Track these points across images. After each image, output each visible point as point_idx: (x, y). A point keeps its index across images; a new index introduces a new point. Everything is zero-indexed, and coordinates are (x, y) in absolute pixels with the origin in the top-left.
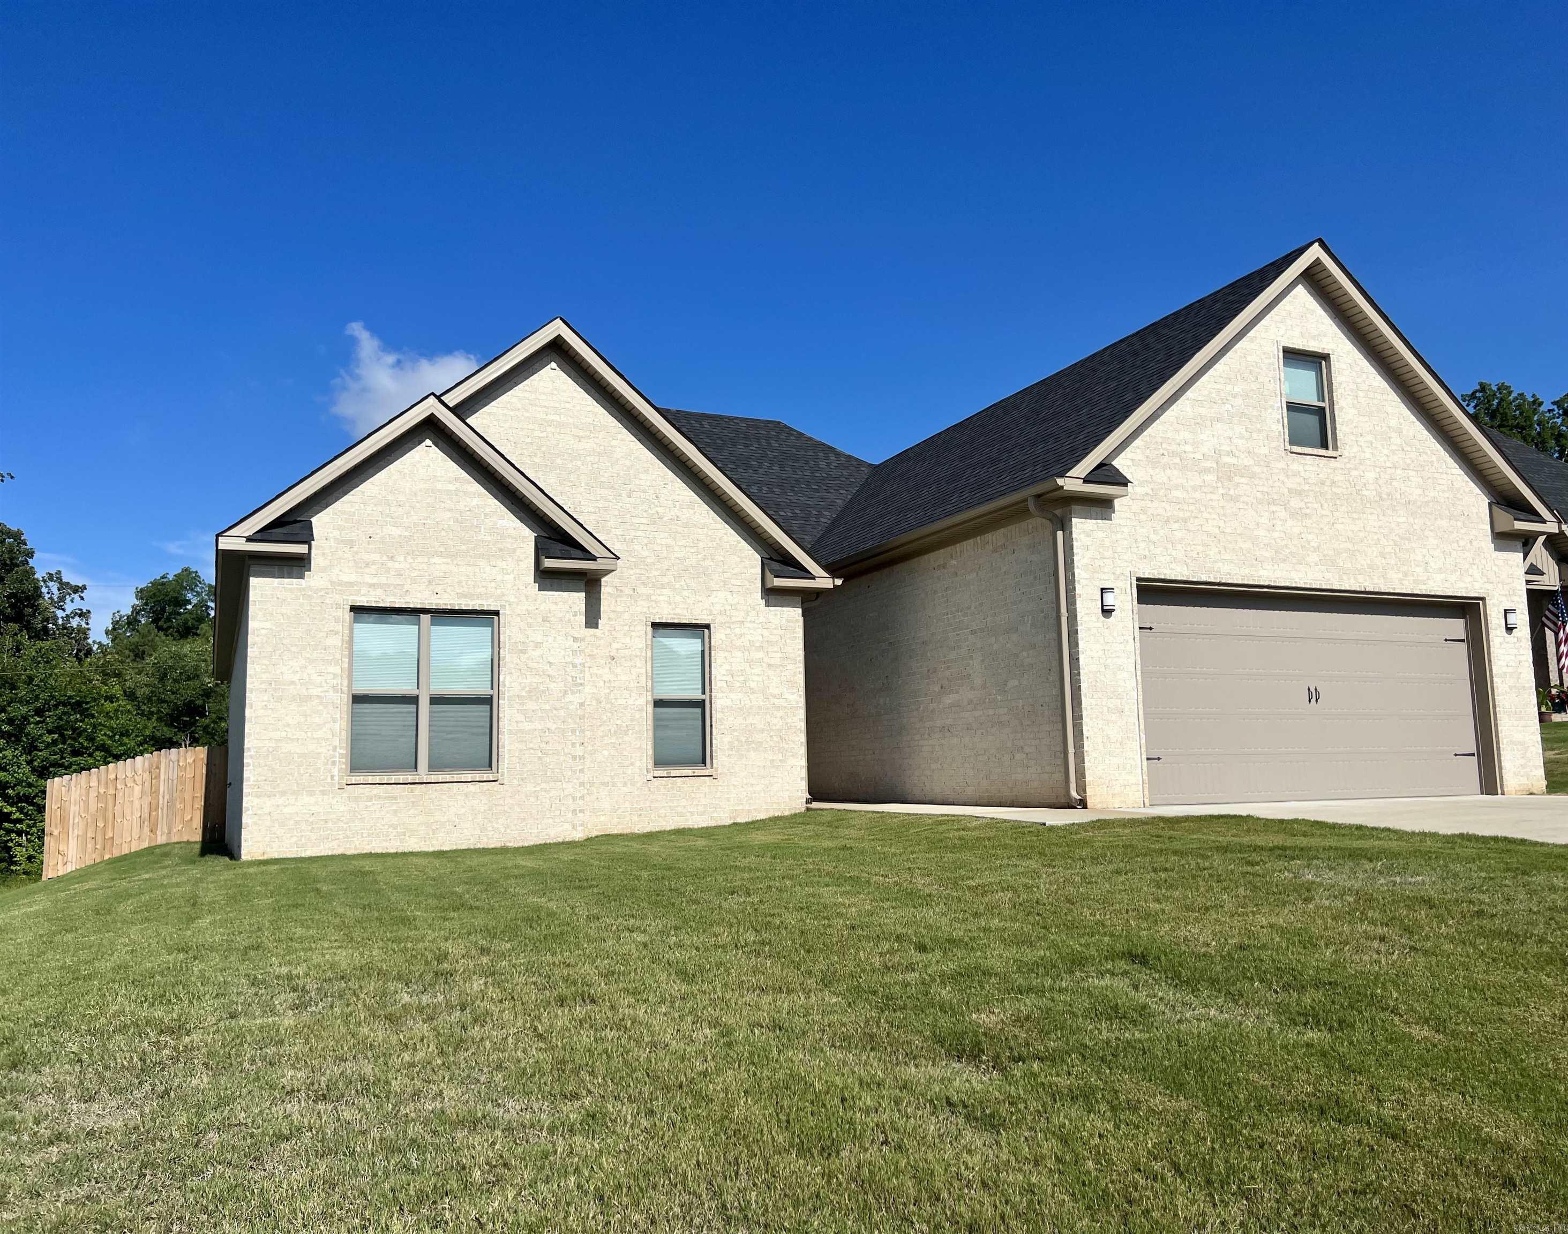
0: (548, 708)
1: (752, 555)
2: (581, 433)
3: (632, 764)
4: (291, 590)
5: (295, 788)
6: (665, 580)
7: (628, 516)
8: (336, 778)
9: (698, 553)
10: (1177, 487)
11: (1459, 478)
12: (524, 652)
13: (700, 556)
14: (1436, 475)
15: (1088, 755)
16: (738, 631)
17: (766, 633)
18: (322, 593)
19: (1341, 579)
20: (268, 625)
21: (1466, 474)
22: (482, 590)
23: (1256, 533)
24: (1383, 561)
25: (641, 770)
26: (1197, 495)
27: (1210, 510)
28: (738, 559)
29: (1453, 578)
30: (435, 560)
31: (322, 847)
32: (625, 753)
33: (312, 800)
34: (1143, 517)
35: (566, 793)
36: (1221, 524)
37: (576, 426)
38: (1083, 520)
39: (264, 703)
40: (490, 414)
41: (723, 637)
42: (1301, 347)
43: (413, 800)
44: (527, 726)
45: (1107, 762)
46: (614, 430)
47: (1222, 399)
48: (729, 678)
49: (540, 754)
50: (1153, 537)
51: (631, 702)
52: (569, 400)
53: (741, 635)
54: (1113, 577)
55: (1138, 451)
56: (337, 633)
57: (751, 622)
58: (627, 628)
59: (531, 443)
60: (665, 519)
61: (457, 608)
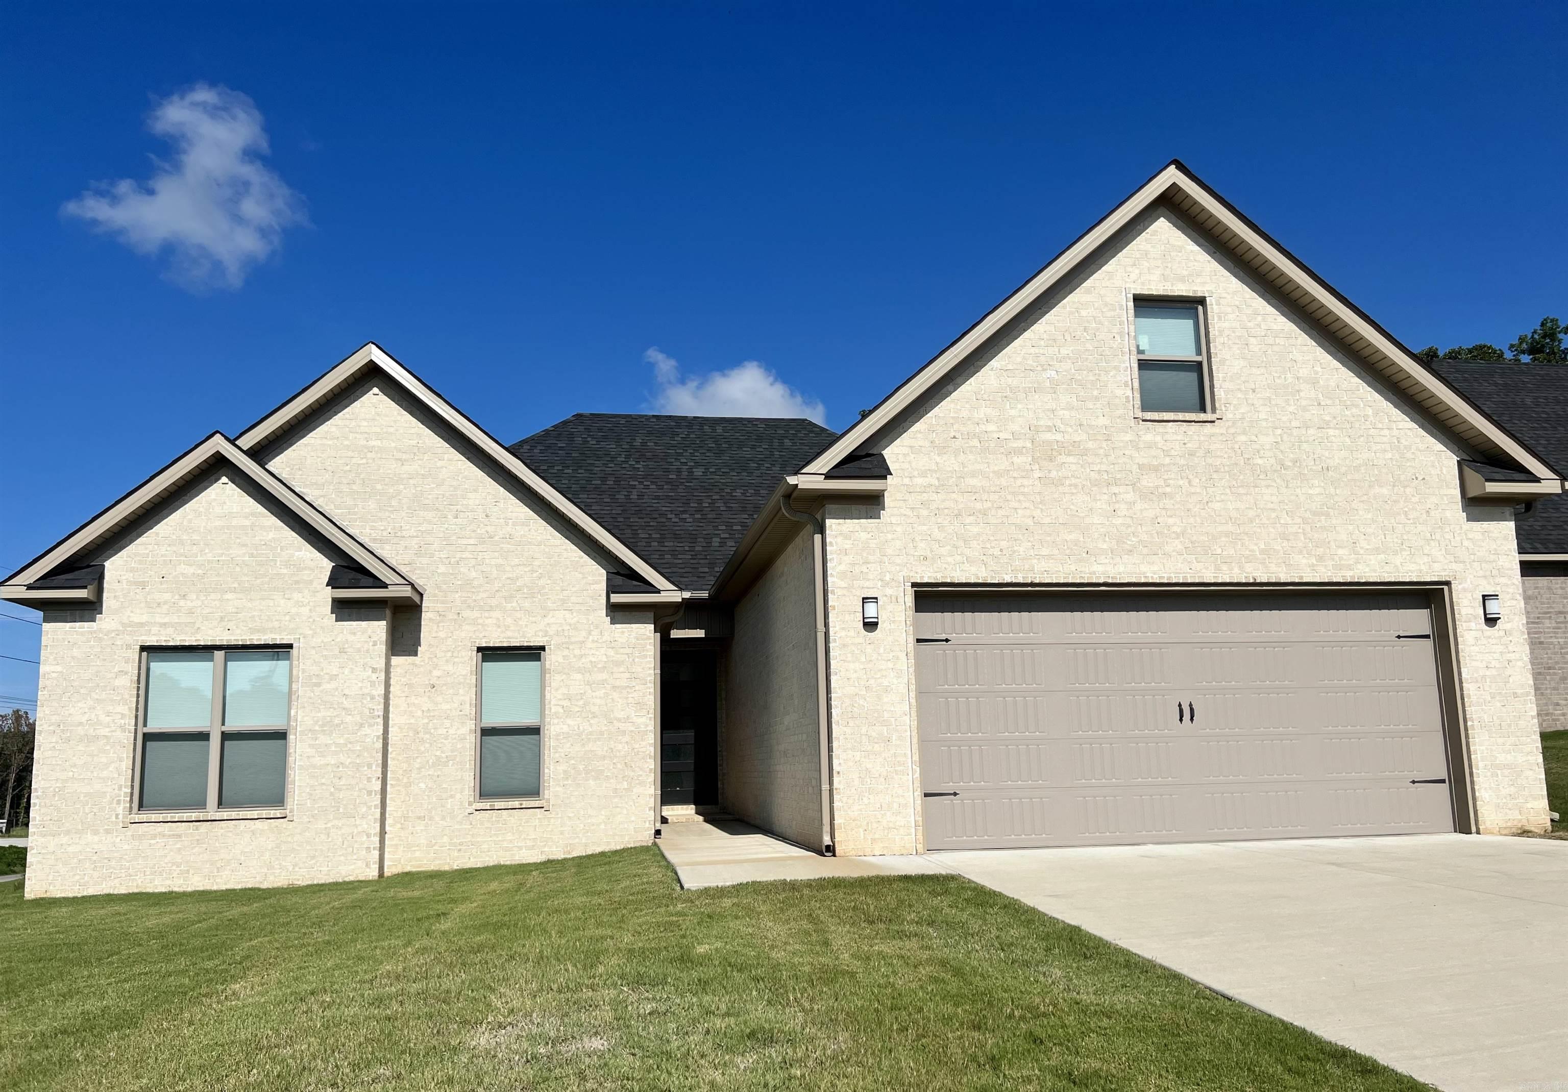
0: (342, 741)
1: (597, 569)
2: (404, 456)
3: (452, 796)
4: (82, 634)
5: (80, 828)
6: (494, 602)
7: (454, 538)
8: (120, 817)
9: (533, 571)
10: (973, 475)
11: (1409, 433)
12: (318, 685)
13: (535, 575)
14: (1372, 432)
15: (839, 793)
16: (577, 652)
17: (611, 653)
18: (113, 635)
19: (1217, 568)
20: (59, 668)
21: (1422, 427)
22: (276, 624)
23: (1088, 520)
24: (1285, 544)
25: (461, 803)
26: (1003, 481)
27: (1021, 497)
28: (581, 576)
29: (1398, 560)
30: (229, 596)
31: (104, 886)
32: (444, 786)
33: (96, 838)
34: (925, 512)
35: (360, 829)
36: (1037, 513)
37: (399, 451)
38: (841, 521)
39: (52, 745)
40: (306, 445)
41: (561, 660)
42: (1161, 293)
43: (197, 837)
44: (318, 761)
45: (866, 800)
46: (440, 451)
47: (1042, 366)
48: (566, 703)
49: (332, 790)
50: (937, 534)
51: (451, 731)
52: (392, 424)
53: (581, 656)
54: (880, 583)
55: (919, 435)
56: (126, 673)
57: (593, 641)
58: (449, 654)
59: (350, 471)
60: (496, 538)
61: (248, 643)
